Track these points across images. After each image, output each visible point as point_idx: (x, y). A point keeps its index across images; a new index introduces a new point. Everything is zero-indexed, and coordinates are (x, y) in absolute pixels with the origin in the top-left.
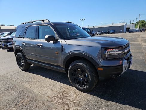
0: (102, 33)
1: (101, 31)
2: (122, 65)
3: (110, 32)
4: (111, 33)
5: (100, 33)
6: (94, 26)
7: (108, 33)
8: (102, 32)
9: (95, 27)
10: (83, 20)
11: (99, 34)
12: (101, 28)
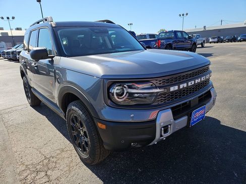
0: (220, 41)
1: (219, 37)
2: (154, 121)
3: (239, 38)
4: (240, 41)
5: (216, 40)
6: (205, 27)
7: (234, 40)
8: (222, 37)
9: (207, 29)
10: (183, 15)
11: (215, 42)
12: (219, 30)
